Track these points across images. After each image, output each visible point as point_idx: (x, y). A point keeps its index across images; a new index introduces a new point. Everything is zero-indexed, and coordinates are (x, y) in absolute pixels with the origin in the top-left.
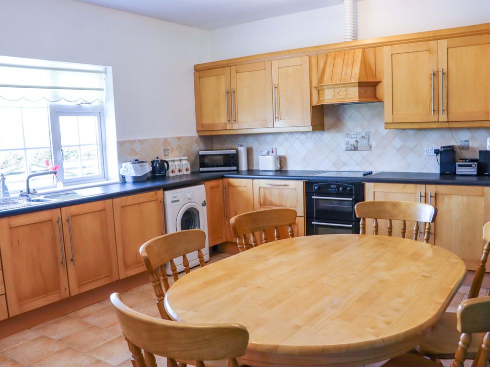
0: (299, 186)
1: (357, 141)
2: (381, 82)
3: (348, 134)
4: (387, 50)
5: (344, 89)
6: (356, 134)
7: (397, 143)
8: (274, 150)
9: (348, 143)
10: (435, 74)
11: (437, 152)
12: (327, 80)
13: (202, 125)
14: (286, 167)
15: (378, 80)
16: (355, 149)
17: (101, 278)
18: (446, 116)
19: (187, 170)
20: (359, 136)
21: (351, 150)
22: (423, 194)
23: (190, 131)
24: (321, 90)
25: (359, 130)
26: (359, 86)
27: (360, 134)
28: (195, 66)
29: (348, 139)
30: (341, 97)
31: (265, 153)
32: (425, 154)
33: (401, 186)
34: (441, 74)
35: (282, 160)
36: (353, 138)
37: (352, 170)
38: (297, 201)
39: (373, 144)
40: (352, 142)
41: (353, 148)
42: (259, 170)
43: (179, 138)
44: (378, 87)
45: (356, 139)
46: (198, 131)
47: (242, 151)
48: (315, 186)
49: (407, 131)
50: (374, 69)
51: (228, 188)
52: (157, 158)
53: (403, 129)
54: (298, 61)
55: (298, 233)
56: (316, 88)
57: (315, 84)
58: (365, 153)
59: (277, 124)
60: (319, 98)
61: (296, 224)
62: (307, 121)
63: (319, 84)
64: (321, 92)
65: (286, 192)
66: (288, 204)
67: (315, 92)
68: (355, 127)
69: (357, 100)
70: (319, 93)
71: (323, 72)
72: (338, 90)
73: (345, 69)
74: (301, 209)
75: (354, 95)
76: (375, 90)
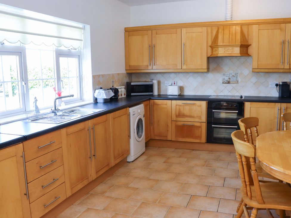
1: (229, 78)
2: (251, 45)
3: (224, 74)
4: (255, 27)
5: (231, 48)
6: (229, 74)
7: (254, 79)
8: (176, 83)
9: (224, 79)
10: (284, 42)
11: (277, 85)
12: (220, 43)
13: (130, 66)
14: (184, 93)
15: (249, 44)
16: (229, 83)
17: (105, 167)
18: (288, 66)
19: (124, 95)
20: (231, 76)
21: (226, 83)
22: (279, 109)
24: (214, 48)
25: (231, 72)
26: (240, 47)
27: (231, 74)
28: (125, 28)
29: (224, 77)
30: (229, 53)
31: (170, 84)
32: (270, 86)
33: (266, 104)
34: (286, 42)
35: (181, 89)
36: (228, 76)
37: (226, 94)
38: (202, 113)
39: (240, 80)
40: (227, 79)
41: (227, 82)
42: (167, 95)
43: (118, 74)
44: (250, 48)
45: (229, 77)
46: (126, 70)
47: (155, 82)
48: (214, 104)
49: (260, 73)
50: (247, 37)
51: (154, 106)
52: (113, 87)
53: (258, 72)
54: (199, 29)
55: (201, 132)
56: (211, 46)
57: (210, 44)
58: (235, 85)
59: (184, 67)
60: (212, 52)
61: (200, 127)
62: (205, 66)
63: (214, 45)
64: (214, 49)
65: (194, 108)
66: (195, 115)
67: (210, 49)
68: (229, 70)
69: (239, 55)
70: (212, 50)
71: (216, 38)
72: (227, 48)
73: (231, 36)
74: (204, 118)
75: (237, 51)
76: (247, 50)
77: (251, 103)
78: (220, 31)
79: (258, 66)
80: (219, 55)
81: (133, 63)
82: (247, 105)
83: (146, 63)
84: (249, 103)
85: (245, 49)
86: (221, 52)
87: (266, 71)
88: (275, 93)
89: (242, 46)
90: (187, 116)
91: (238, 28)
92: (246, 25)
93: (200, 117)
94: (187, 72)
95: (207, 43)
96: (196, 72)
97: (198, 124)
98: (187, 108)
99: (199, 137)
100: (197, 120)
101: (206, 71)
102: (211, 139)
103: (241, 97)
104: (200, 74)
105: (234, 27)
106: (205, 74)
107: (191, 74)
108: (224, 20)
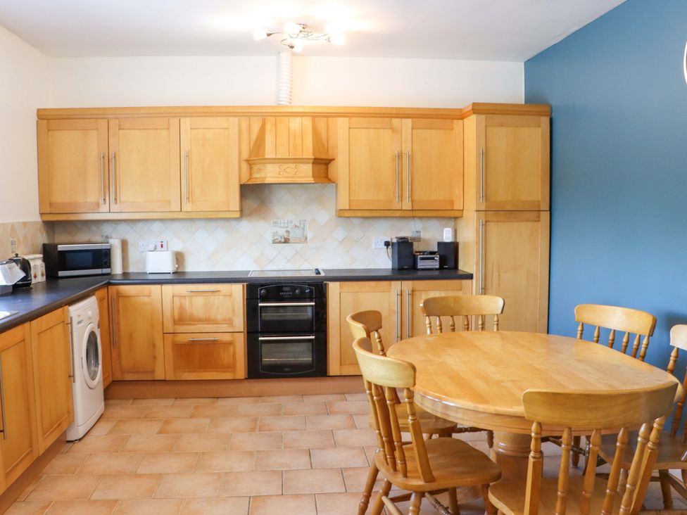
0: (238, 291)
1: (288, 232)
2: (333, 159)
3: (276, 223)
4: (342, 123)
5: (293, 166)
6: (286, 222)
7: (340, 233)
8: (164, 244)
9: (275, 234)
10: (400, 156)
11: (387, 244)
12: (269, 152)
13: (51, 205)
14: (184, 267)
15: (331, 158)
16: (286, 241)
18: (410, 203)
19: (42, 275)
20: (291, 225)
21: (280, 242)
22: (399, 293)
23: (31, 214)
24: (254, 164)
25: (291, 217)
26: (313, 163)
27: (291, 222)
28: (38, 110)
29: (275, 229)
30: (289, 175)
31: (152, 247)
32: (373, 246)
34: (404, 156)
35: (179, 257)
36: (283, 227)
37: (281, 268)
38: (233, 311)
39: (310, 235)
40: (282, 232)
41: (283, 240)
43: (25, 224)
44: (331, 166)
45: (287, 229)
46: (41, 214)
47: (115, 244)
48: (261, 290)
49: (353, 220)
50: (325, 142)
51: (118, 300)
52: (17, 255)
53: (348, 217)
54: (221, 122)
55: (234, 355)
56: (247, 161)
57: (245, 155)
58: (298, 246)
59: (188, 207)
60: (251, 175)
61: (231, 343)
62: (235, 205)
63: (255, 157)
64: (255, 168)
65: (216, 300)
66: (219, 317)
67: (245, 166)
68: (285, 213)
69: (311, 180)
70: (251, 169)
71: (260, 141)
72: (285, 166)
73: (292, 141)
74: (239, 322)
75: (305, 173)
76: (327, 169)
77: (342, 283)
78: (268, 127)
79: (350, 205)
80: (267, 179)
81: (60, 197)
82: (333, 289)
83: (93, 196)
84: (338, 284)
85: (323, 167)
86: (270, 174)
87: (367, 214)
88: (384, 261)
89: (316, 162)
90: (200, 321)
91: (308, 122)
92: (321, 118)
93: (230, 322)
94: (192, 220)
95: (240, 153)
96: (212, 219)
97: (227, 338)
98: (199, 302)
99: (231, 367)
100: (224, 328)
101: (238, 215)
102: (258, 370)
103: (318, 273)
104: (221, 223)
105: (298, 120)
106: (234, 223)
107: (201, 224)
108: (273, 104)
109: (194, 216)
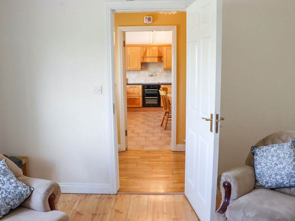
0: (140, 87)
2: (162, 57)
3: (149, 71)
4: (165, 48)
5: (153, 58)
7: (165, 74)
9: (149, 74)
14: (128, 82)
16: (152, 76)
20: (153, 72)
21: (150, 76)
25: (153, 70)
29: (149, 73)
30: (152, 60)
36: (151, 72)
37: (150, 82)
38: (139, 91)
39: (157, 74)
40: (151, 74)
44: (162, 58)
48: (146, 86)
50: (161, 52)
54: (137, 48)
55: (139, 101)
56: (143, 57)
57: (142, 56)
58: (155, 77)
59: (129, 68)
60: (143, 60)
61: (139, 99)
62: (140, 67)
63: (144, 56)
64: (144, 59)
65: (135, 89)
66: (136, 93)
67: (142, 58)
68: (152, 69)
69: (157, 61)
70: (143, 59)
71: (146, 52)
72: (151, 58)
73: (153, 52)
74: (141, 94)
75: (156, 60)
76: (161, 59)
78: (148, 49)
79: (166, 67)
84: (163, 85)
85: (160, 58)
86: (148, 60)
89: (158, 57)
90: (132, 93)
91: (157, 48)
92: (160, 47)
93: (139, 94)
94: (130, 71)
95: (141, 55)
96: (134, 70)
97: (138, 97)
98: (132, 89)
99: (139, 104)
100: (137, 95)
101: (140, 70)
102: (145, 105)
103: (159, 83)
104: (136, 72)
105: (154, 47)
106: (139, 72)
107: (132, 72)
108: (148, 43)
109: (130, 70)
